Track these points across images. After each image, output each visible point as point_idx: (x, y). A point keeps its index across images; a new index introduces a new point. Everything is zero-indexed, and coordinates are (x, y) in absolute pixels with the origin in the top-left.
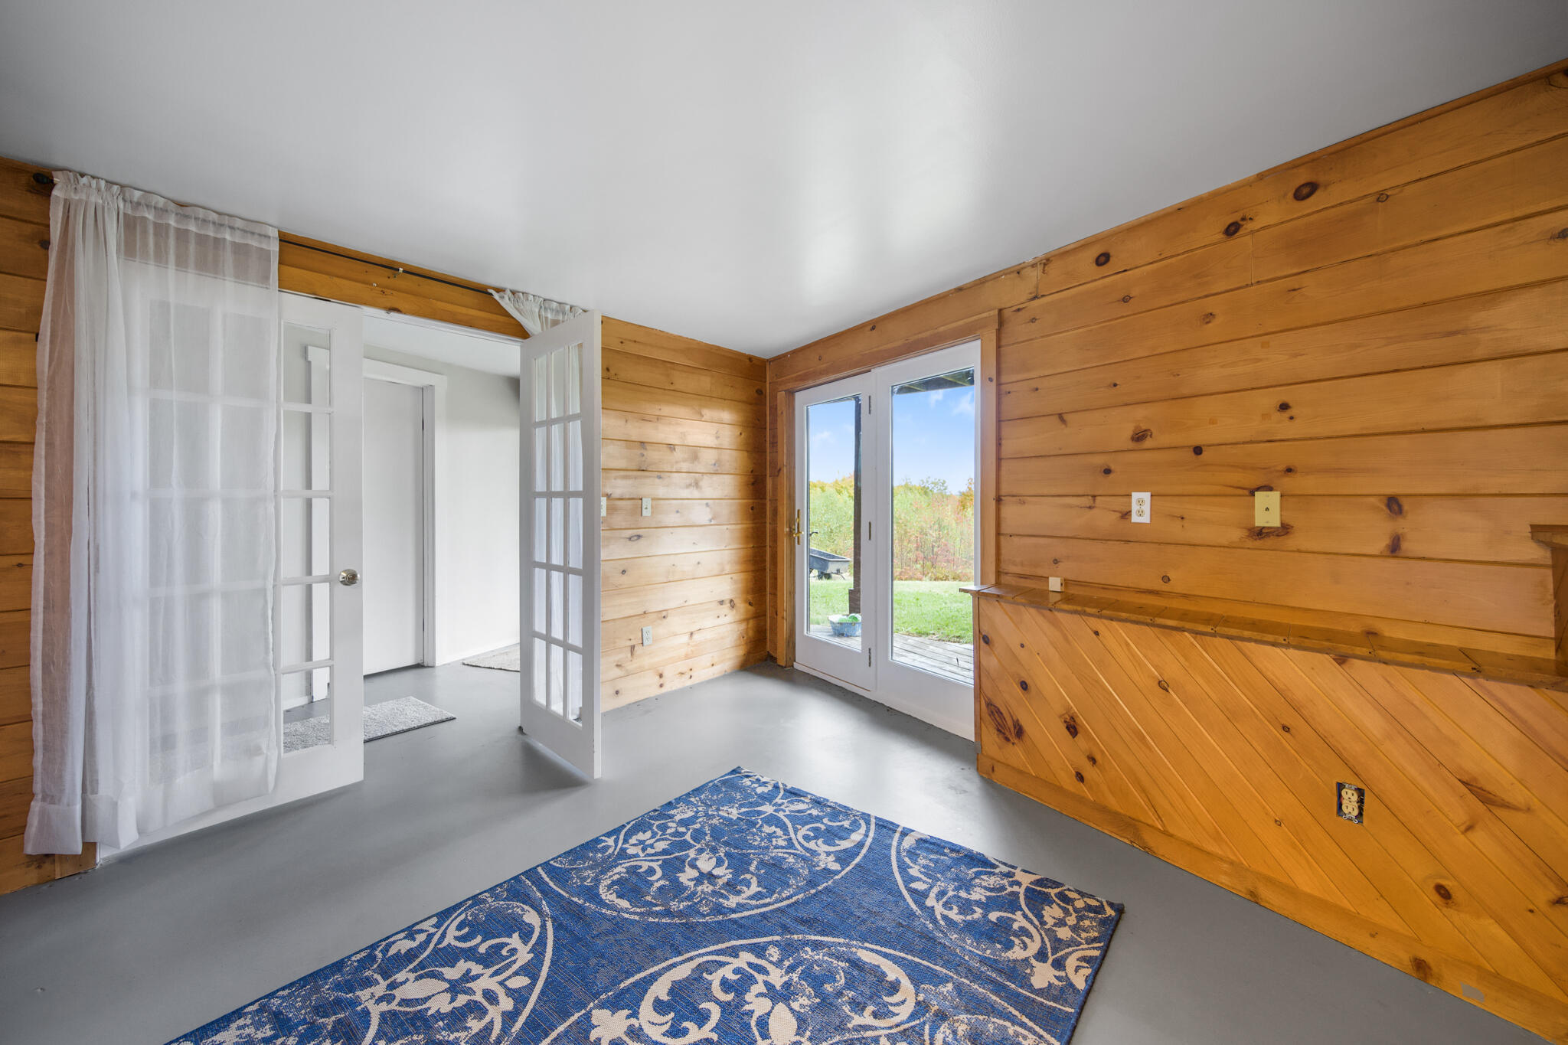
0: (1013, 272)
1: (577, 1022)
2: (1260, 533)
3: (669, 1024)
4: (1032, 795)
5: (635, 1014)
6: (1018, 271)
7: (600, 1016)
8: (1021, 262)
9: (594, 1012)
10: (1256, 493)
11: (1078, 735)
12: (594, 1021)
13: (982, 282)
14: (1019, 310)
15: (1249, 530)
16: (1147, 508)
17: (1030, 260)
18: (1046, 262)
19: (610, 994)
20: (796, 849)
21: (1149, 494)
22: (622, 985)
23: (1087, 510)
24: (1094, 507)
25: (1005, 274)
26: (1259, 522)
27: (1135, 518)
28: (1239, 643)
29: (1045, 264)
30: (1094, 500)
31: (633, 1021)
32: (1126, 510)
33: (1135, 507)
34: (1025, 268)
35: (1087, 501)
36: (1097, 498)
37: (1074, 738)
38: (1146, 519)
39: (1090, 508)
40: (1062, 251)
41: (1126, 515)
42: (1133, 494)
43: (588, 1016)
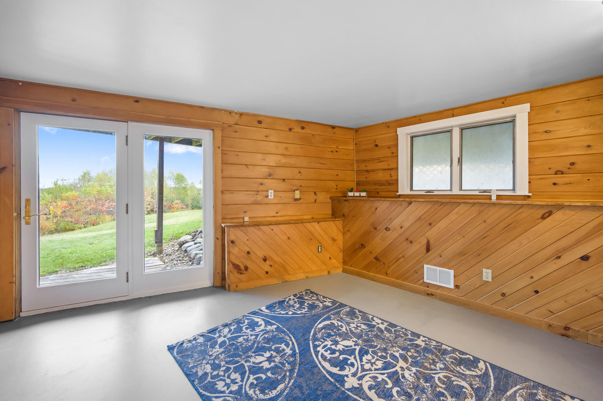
0: (228, 112)
1: (352, 392)
2: (296, 200)
3: (349, 367)
4: (252, 287)
5: (347, 376)
6: (230, 113)
7: (347, 385)
8: (233, 110)
9: (346, 387)
10: (296, 191)
11: (267, 261)
12: (351, 387)
13: (214, 109)
14: (230, 126)
15: (294, 199)
16: (273, 194)
17: (236, 111)
18: (241, 114)
19: (337, 384)
20: (260, 334)
21: (273, 191)
22: (333, 381)
23: (256, 195)
24: (258, 194)
25: (224, 111)
26: (296, 197)
27: (270, 197)
28: (296, 225)
29: (240, 115)
30: (258, 192)
31: (349, 376)
32: (267, 195)
33: (269, 194)
34: (233, 112)
35: (256, 193)
36: (259, 192)
37: (265, 262)
38: (272, 197)
39: (257, 195)
40: (248, 113)
41: (267, 196)
42: (269, 191)
43: (348, 390)
